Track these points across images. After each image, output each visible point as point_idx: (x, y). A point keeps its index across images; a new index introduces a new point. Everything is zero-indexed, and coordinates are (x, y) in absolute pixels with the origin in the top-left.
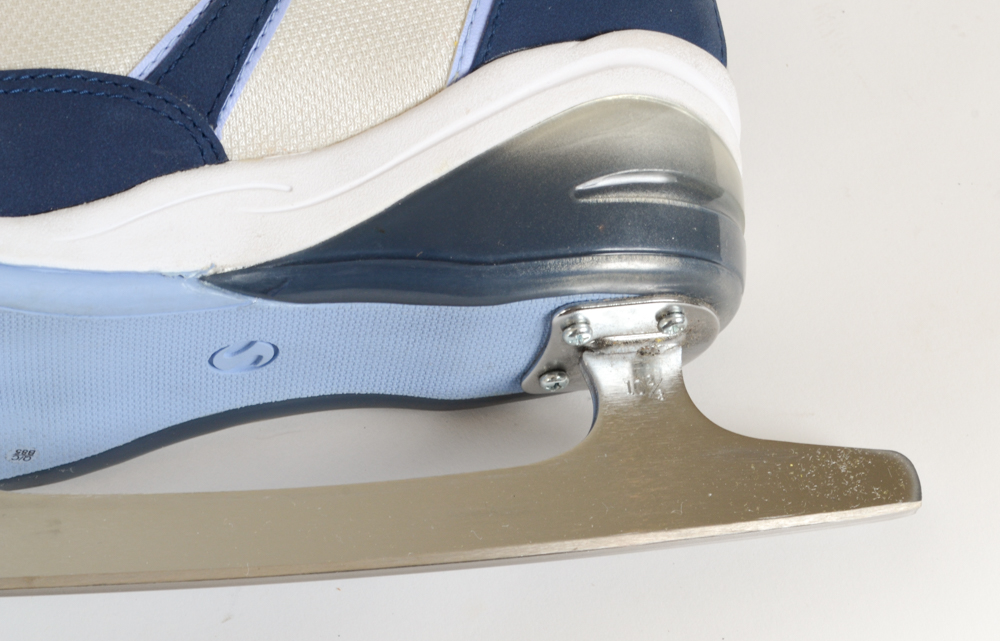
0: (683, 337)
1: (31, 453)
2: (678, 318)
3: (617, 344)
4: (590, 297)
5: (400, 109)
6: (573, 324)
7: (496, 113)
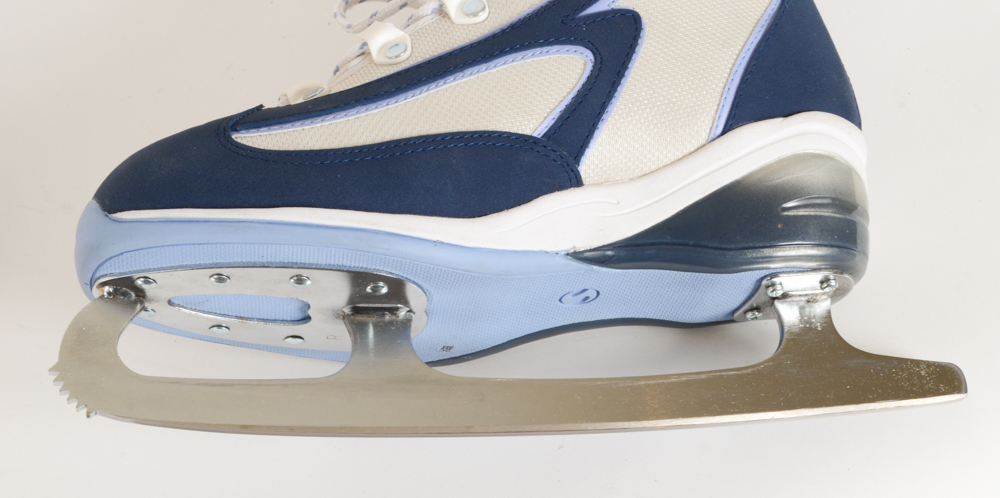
0: (831, 293)
1: (451, 348)
2: (833, 283)
3: (795, 296)
4: (785, 270)
5: (681, 156)
6: (773, 285)
7: (736, 160)
